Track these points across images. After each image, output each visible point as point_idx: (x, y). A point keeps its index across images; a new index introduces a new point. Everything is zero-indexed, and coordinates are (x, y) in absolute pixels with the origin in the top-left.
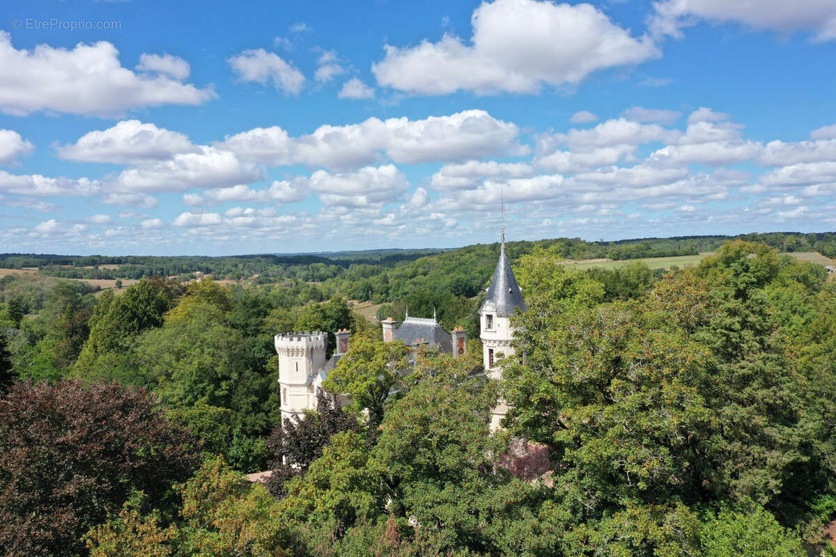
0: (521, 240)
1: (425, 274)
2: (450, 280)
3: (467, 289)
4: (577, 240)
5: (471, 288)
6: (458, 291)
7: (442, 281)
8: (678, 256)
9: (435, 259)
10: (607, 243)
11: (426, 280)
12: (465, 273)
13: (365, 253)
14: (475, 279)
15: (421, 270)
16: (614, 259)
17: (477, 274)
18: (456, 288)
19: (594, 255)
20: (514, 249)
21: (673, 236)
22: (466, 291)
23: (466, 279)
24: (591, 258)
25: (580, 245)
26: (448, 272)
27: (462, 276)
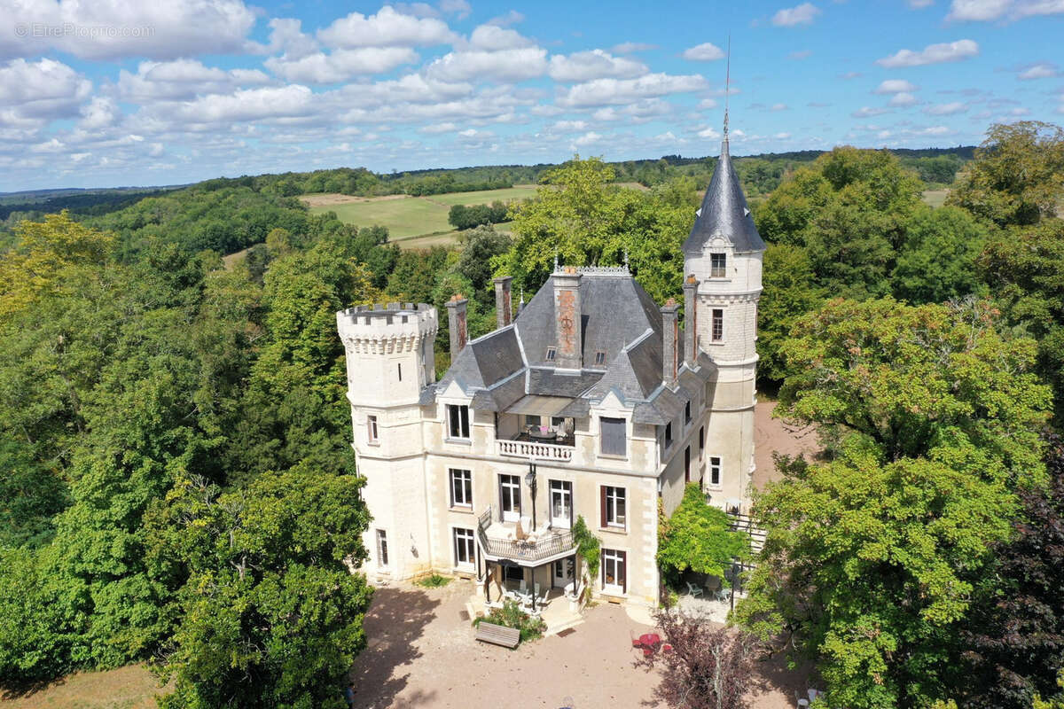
0: (286, 172)
1: (157, 222)
2: (202, 229)
3: (229, 240)
4: (362, 170)
5: (234, 240)
6: (216, 244)
7: (189, 231)
8: (490, 189)
9: (167, 200)
10: (400, 175)
11: (164, 230)
12: (223, 218)
13: (23, 195)
14: (239, 226)
15: (148, 217)
16: (415, 195)
17: (241, 220)
18: (213, 240)
19: (388, 190)
20: (280, 183)
21: (463, 167)
22: (228, 244)
23: (225, 227)
24: (385, 194)
25: (368, 178)
26: (195, 218)
27: (220, 223)
